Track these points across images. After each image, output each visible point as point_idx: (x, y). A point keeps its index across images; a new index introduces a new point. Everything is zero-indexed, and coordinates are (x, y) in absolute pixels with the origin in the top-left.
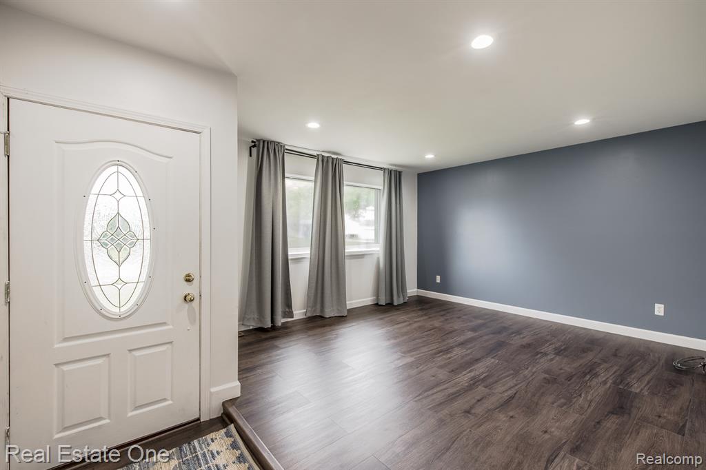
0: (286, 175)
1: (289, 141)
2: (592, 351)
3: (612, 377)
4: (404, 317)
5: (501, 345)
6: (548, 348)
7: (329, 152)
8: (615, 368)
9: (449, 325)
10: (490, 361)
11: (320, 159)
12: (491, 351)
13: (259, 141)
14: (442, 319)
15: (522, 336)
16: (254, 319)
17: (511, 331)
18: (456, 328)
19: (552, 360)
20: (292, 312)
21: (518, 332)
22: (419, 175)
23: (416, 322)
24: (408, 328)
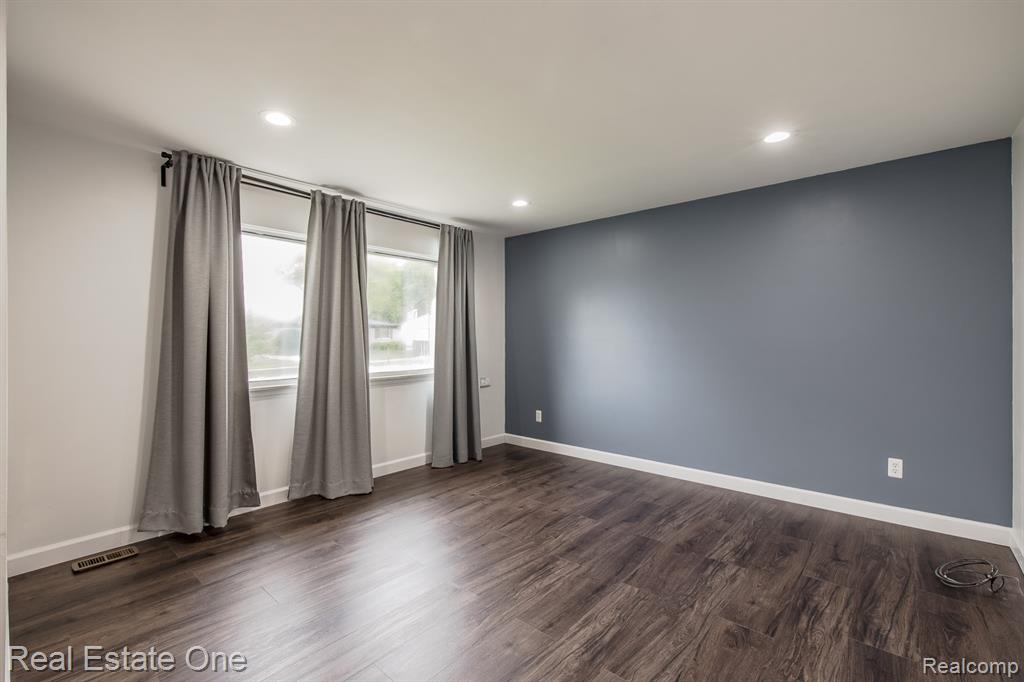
0: (243, 226)
1: (249, 160)
2: (796, 551)
3: (845, 617)
4: (476, 491)
5: (642, 546)
6: (722, 551)
7: (335, 188)
8: (844, 593)
9: (552, 506)
10: (623, 592)
11: (318, 200)
12: (624, 564)
13: (178, 154)
14: (541, 492)
15: (676, 523)
16: (166, 516)
17: (656, 513)
18: (564, 510)
19: (733, 578)
20: (257, 494)
21: (670, 515)
22: (507, 240)
23: (494, 500)
24: (479, 515)
